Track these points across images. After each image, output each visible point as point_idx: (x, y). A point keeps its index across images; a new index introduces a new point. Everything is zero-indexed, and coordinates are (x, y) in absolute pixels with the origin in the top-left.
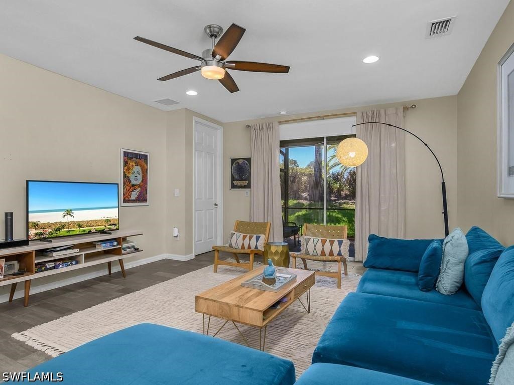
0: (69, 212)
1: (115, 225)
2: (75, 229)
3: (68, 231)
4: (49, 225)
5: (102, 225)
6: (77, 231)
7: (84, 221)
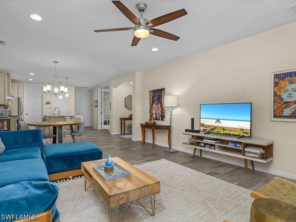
0: (218, 121)
1: (247, 133)
2: (221, 131)
3: (217, 131)
4: (209, 126)
5: (238, 132)
6: (222, 132)
7: (226, 127)
